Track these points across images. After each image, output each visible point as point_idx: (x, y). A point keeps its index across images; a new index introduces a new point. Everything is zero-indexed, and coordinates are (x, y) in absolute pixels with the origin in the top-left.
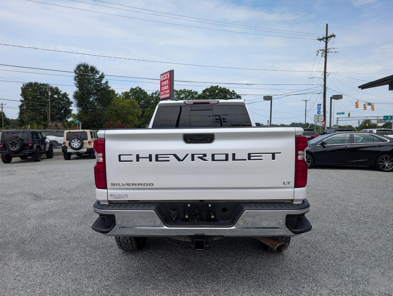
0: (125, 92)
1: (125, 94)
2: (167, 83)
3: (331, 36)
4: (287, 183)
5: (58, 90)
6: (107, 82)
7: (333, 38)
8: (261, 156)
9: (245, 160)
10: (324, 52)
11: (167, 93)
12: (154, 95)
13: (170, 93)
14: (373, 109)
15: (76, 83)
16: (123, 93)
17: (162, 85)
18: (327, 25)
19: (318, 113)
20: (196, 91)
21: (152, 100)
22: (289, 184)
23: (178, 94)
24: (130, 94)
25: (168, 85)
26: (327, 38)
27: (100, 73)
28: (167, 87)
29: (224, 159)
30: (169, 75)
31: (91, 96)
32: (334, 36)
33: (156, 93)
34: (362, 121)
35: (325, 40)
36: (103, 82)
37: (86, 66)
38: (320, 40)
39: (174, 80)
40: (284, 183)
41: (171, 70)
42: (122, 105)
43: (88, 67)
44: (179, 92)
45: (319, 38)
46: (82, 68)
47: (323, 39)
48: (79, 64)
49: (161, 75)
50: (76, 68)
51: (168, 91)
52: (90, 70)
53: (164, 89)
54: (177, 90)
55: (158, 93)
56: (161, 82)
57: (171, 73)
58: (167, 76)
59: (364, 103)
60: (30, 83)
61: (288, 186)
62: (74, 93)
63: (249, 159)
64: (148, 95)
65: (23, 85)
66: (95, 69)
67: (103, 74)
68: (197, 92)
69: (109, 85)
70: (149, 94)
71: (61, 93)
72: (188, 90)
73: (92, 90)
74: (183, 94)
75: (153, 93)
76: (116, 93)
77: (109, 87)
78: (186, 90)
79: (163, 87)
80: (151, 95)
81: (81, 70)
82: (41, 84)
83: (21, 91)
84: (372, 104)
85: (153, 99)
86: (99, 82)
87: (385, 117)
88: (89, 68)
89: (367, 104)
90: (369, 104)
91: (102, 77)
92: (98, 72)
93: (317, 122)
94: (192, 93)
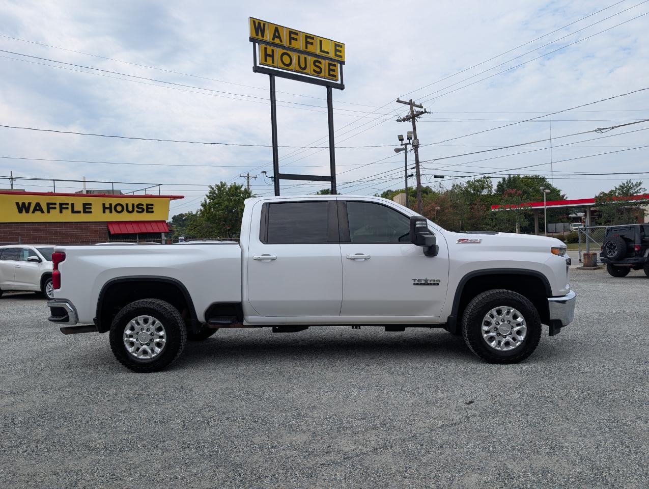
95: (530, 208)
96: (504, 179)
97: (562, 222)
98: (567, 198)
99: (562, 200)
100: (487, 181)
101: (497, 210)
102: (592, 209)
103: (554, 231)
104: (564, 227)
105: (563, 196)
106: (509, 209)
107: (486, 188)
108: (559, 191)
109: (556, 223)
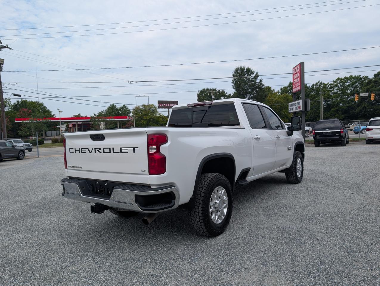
0: (284, 87)
1: (283, 89)
2: (298, 76)
4: (144, 171)
5: (224, 92)
6: (261, 81)
8: (127, 150)
9: (119, 152)
11: (298, 86)
12: (315, 87)
13: (301, 85)
15: (233, 85)
16: (281, 88)
17: (294, 78)
20: (366, 76)
21: (312, 92)
22: (145, 171)
23: (342, 82)
24: (288, 89)
25: (298, 78)
27: (255, 73)
28: (298, 80)
29: (109, 152)
30: (299, 68)
31: (247, 95)
33: (317, 83)
36: (258, 81)
37: (242, 69)
39: (305, 72)
40: (142, 170)
41: (301, 63)
42: (276, 100)
43: (244, 70)
44: (344, 79)
46: (239, 71)
48: (236, 68)
49: (293, 68)
50: (234, 72)
51: (299, 84)
52: (246, 72)
53: (296, 82)
54: (342, 78)
55: (319, 84)
56: (293, 75)
57: (302, 65)
58: (298, 69)
60: (203, 89)
61: (144, 173)
62: (233, 94)
63: (121, 152)
64: (308, 88)
65: (199, 92)
66: (250, 70)
67: (257, 73)
68: (368, 77)
69: (263, 83)
70: (310, 86)
71: (227, 95)
72: (355, 76)
73: (247, 89)
74: (349, 81)
75: (313, 84)
76: (272, 89)
77: (263, 85)
78: (353, 76)
79: (294, 81)
80: (311, 87)
81: (238, 73)
82: (211, 89)
83: (197, 97)
85: (314, 90)
86: (253, 81)
88: (246, 70)
91: (257, 76)
92: (253, 72)
94: (361, 79)
95: (49, 121)
96: (18, 101)
97: (55, 130)
98: (56, 116)
99: (52, 117)
100: (8, 102)
101: (29, 121)
102: (79, 123)
103: (51, 136)
104: (56, 133)
105: (54, 115)
106: (36, 121)
107: (8, 106)
108: (51, 112)
109: (51, 131)
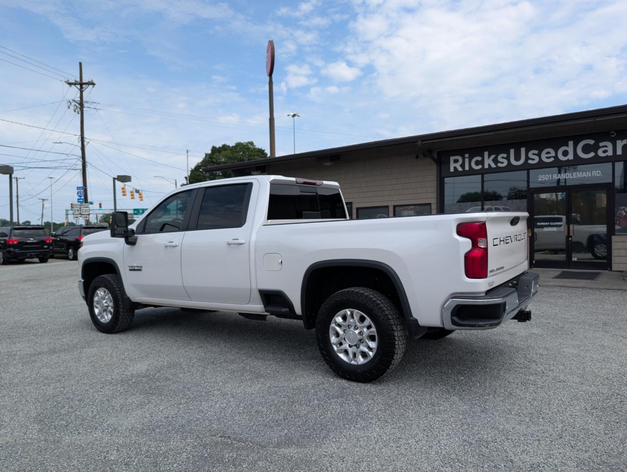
3: (88, 84)
7: (91, 86)
10: (77, 105)
14: (141, 198)
18: (80, 64)
19: (78, 202)
26: (81, 85)
32: (93, 84)
34: (101, 215)
35: (79, 86)
38: (70, 84)
45: (68, 81)
47: (75, 84)
59: (132, 190)
84: (140, 192)
87: (135, 210)
89: (134, 191)
90: (137, 191)
93: (78, 216)
